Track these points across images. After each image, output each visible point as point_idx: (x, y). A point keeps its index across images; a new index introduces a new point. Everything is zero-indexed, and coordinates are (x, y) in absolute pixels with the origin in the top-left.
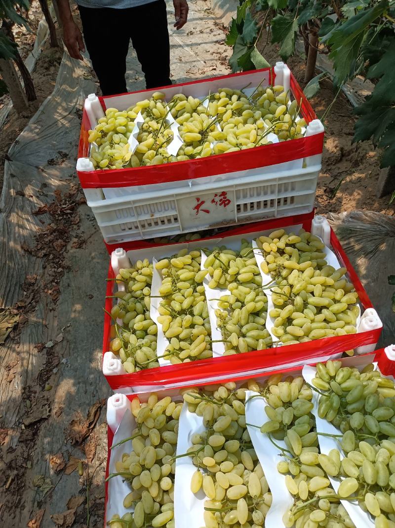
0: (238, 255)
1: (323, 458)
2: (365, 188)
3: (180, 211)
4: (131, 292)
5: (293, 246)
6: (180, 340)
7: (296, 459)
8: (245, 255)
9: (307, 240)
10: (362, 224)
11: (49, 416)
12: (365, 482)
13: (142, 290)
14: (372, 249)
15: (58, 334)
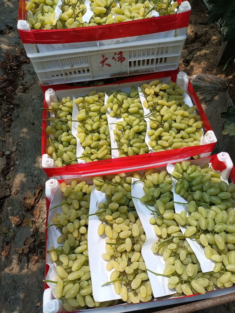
0: (129, 96)
1: (177, 216)
2: (209, 60)
3: (91, 64)
4: (59, 118)
5: (164, 91)
6: (91, 148)
7: (161, 216)
8: (133, 96)
9: (173, 88)
10: (205, 83)
11: (10, 195)
12: (200, 228)
13: (66, 117)
14: (210, 99)
15: (13, 147)
